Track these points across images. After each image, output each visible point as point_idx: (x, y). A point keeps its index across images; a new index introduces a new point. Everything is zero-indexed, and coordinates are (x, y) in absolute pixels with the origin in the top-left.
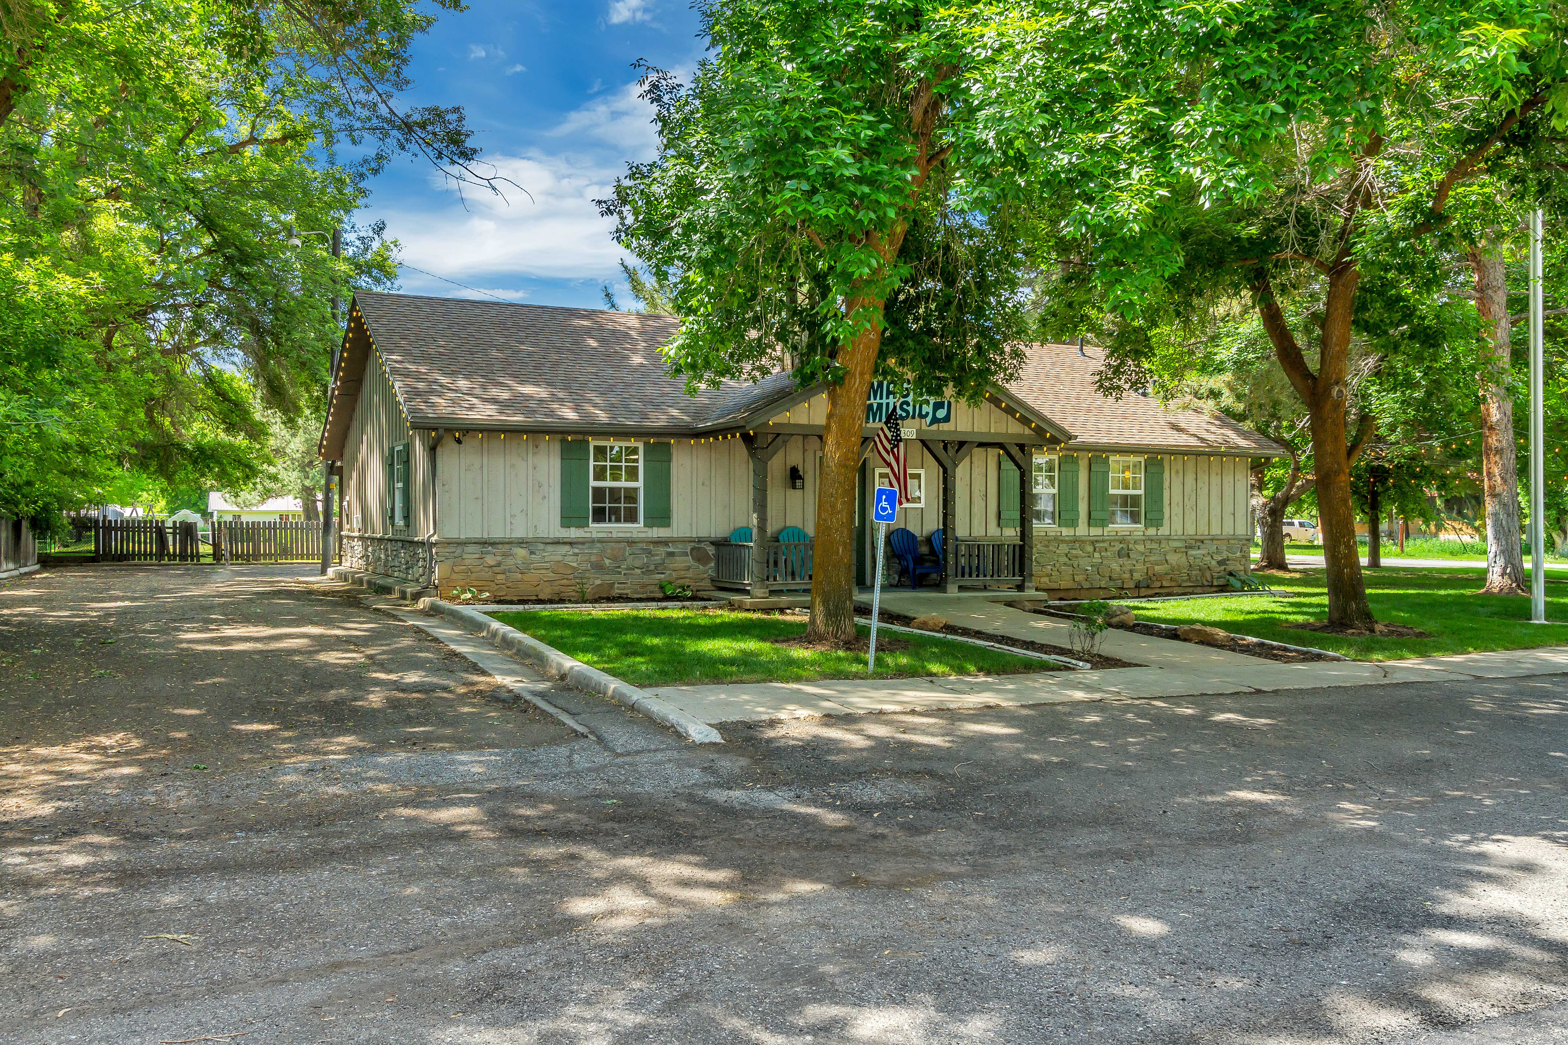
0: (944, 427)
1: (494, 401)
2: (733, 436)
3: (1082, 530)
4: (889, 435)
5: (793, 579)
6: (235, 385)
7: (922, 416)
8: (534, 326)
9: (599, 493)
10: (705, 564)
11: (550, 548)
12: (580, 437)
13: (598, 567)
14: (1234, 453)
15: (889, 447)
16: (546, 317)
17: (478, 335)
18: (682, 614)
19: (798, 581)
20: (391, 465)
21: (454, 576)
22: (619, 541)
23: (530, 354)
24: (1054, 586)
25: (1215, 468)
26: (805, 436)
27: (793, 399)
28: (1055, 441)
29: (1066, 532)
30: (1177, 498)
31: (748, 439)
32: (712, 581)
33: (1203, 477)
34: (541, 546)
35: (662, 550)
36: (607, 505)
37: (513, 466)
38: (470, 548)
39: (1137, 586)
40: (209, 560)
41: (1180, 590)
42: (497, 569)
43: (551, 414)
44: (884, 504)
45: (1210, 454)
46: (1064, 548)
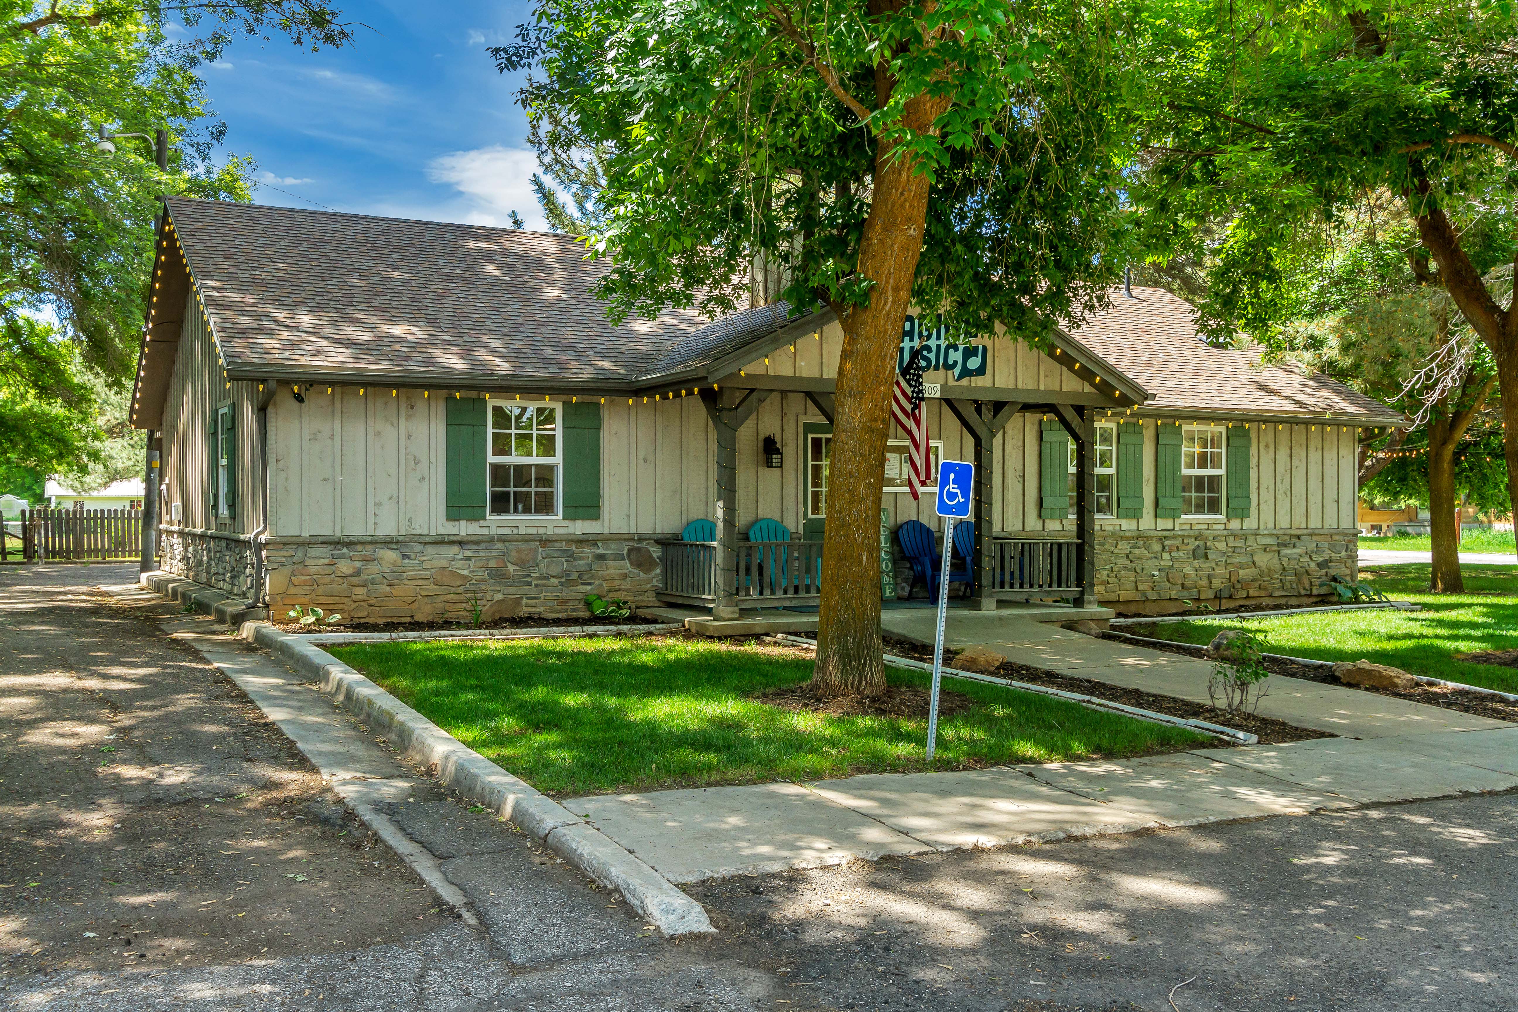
0: (978, 381)
1: (348, 343)
2: (690, 393)
3: (1147, 522)
4: (909, 391)
5: (773, 592)
6: (51, 340)
7: (948, 367)
8: (413, 246)
9: (500, 473)
10: (647, 571)
11: (430, 550)
12: (473, 394)
13: (499, 576)
14: (1339, 422)
15: (908, 407)
16: (430, 235)
17: (334, 256)
18: (618, 645)
19: (779, 594)
20: (215, 434)
21: (293, 590)
22: (528, 539)
23: (405, 282)
24: (1112, 597)
25: (1315, 442)
26: (784, 393)
27: (775, 340)
28: (1125, 401)
29: (1127, 525)
30: (1267, 480)
31: (709, 397)
32: (658, 594)
33: (1299, 453)
34: (418, 548)
35: (588, 552)
36: (512, 489)
37: (378, 434)
38: (316, 551)
39: (1218, 597)
40: (19, 558)
41: (1270, 602)
42: (355, 580)
43: (430, 361)
44: (952, 487)
45: (1307, 423)
46: (1124, 547)
